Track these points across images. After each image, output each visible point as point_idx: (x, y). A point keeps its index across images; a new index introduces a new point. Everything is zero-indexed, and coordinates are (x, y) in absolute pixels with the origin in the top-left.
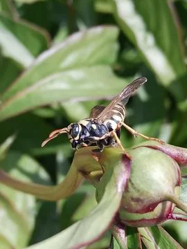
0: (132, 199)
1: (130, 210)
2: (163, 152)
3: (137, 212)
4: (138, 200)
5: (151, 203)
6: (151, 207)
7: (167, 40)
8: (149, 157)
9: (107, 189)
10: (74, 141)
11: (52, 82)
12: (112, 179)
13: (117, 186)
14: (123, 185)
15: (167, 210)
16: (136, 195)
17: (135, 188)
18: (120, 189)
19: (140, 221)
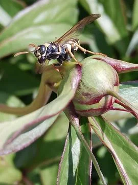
0: (83, 94)
1: (82, 103)
2: (105, 61)
3: (87, 104)
4: (87, 95)
5: (97, 96)
6: (97, 100)
7: (113, 9)
8: (95, 64)
9: (64, 87)
10: (42, 57)
11: (28, 33)
12: (69, 80)
13: (72, 85)
14: (76, 84)
15: (108, 102)
16: (86, 91)
17: (85, 86)
18: (74, 86)
19: (89, 110)
